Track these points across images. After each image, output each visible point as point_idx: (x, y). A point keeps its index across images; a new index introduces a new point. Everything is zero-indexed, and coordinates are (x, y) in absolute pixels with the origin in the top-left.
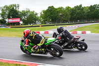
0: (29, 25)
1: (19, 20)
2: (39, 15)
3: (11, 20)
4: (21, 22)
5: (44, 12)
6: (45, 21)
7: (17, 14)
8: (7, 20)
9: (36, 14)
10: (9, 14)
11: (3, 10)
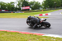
0: (35, 10)
1: (29, 7)
2: (41, 4)
3: (24, 8)
4: (30, 9)
5: (44, 2)
6: (45, 7)
7: (28, 4)
8: (22, 8)
9: (40, 3)
10: (23, 4)
11: (19, 2)
